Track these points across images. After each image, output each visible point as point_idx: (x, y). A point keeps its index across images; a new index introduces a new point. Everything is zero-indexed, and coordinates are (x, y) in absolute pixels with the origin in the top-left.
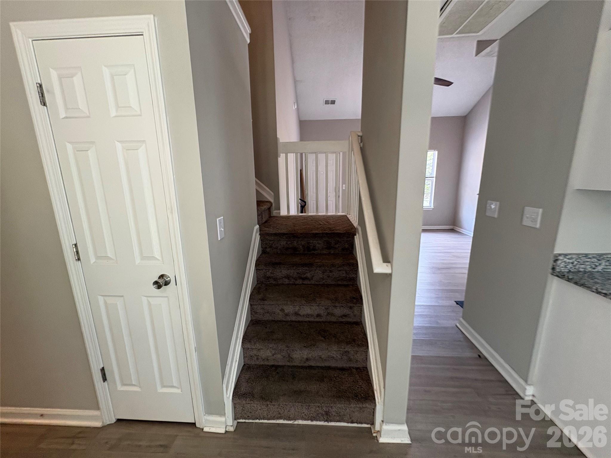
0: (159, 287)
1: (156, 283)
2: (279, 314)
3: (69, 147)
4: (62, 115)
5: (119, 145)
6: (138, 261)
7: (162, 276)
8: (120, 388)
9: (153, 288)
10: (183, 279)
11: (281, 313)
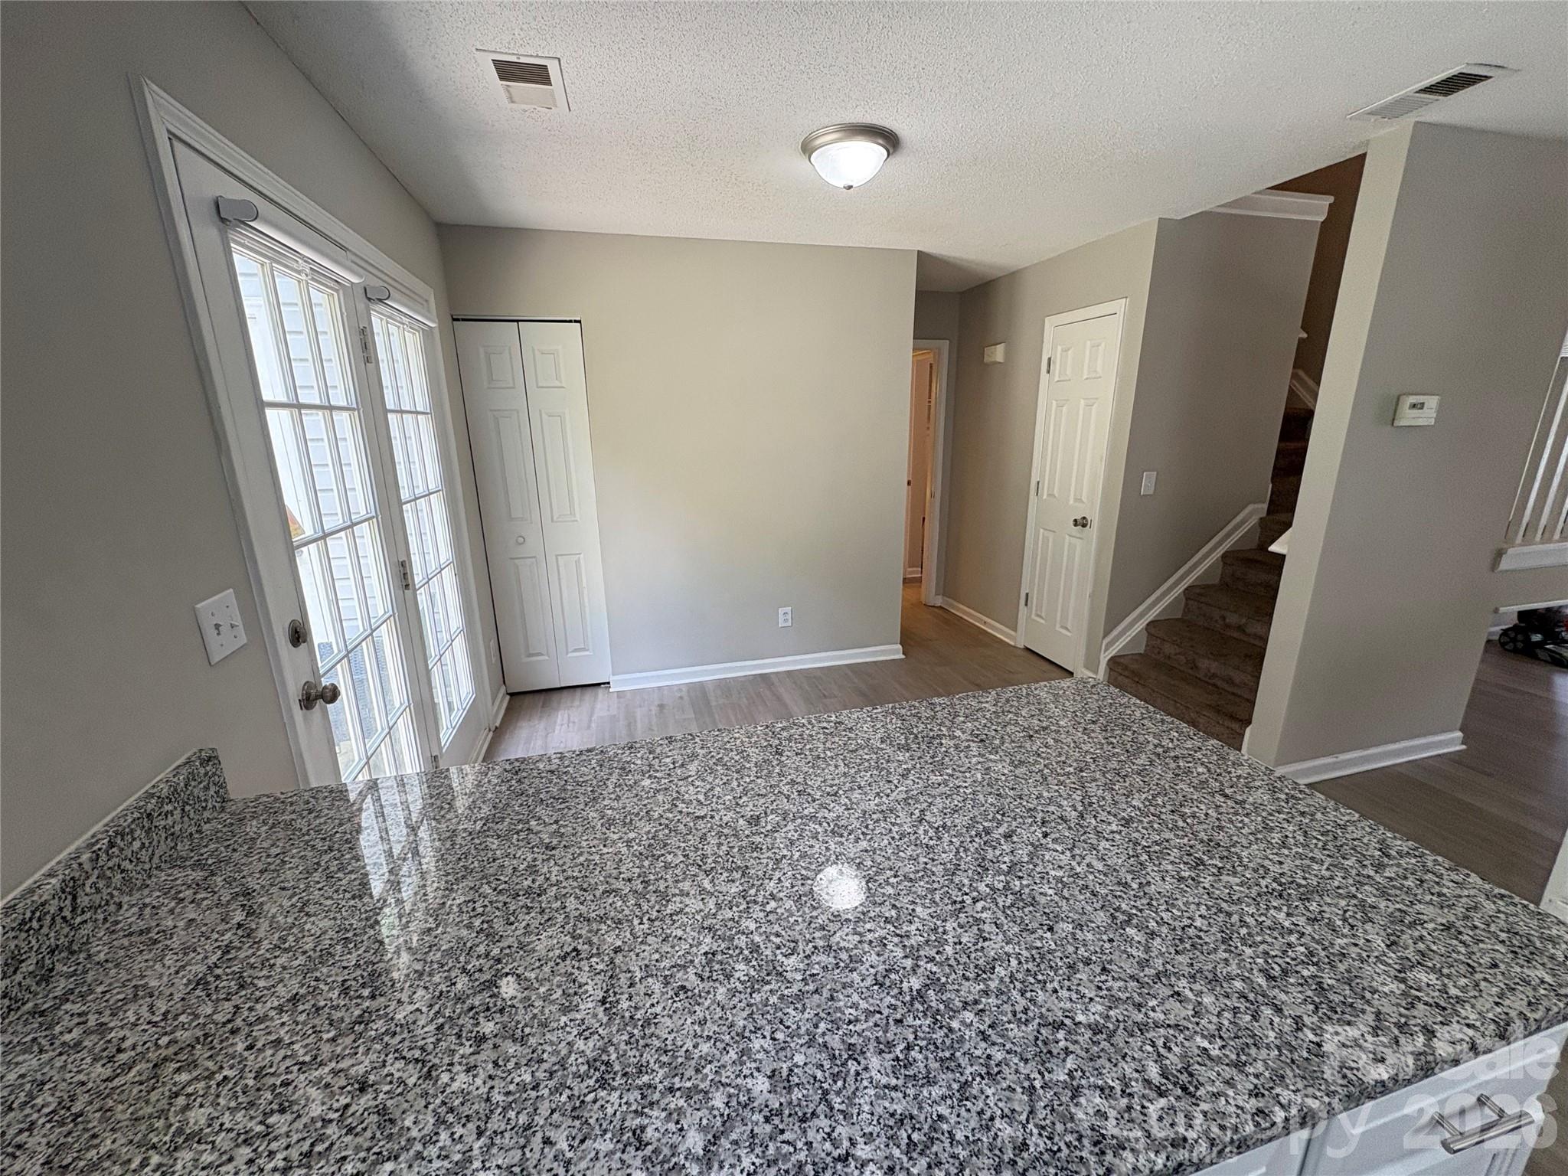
0: (1076, 525)
1: (1075, 521)
2: (1216, 621)
3: (1054, 403)
4: (1057, 379)
5: (1082, 402)
6: (1071, 502)
7: (1084, 518)
8: (1033, 616)
9: (1072, 523)
10: (1095, 524)
11: (1221, 622)
